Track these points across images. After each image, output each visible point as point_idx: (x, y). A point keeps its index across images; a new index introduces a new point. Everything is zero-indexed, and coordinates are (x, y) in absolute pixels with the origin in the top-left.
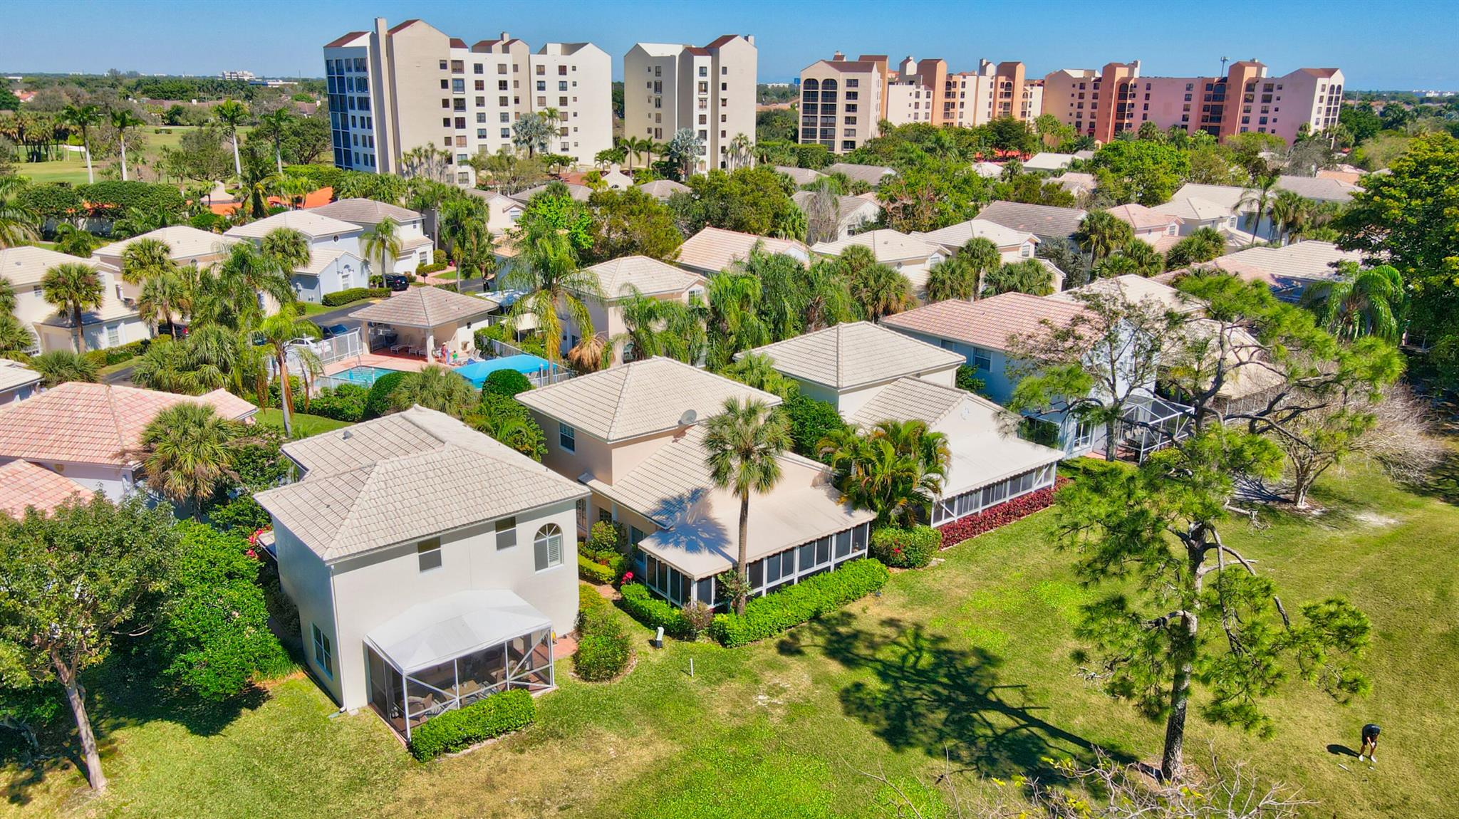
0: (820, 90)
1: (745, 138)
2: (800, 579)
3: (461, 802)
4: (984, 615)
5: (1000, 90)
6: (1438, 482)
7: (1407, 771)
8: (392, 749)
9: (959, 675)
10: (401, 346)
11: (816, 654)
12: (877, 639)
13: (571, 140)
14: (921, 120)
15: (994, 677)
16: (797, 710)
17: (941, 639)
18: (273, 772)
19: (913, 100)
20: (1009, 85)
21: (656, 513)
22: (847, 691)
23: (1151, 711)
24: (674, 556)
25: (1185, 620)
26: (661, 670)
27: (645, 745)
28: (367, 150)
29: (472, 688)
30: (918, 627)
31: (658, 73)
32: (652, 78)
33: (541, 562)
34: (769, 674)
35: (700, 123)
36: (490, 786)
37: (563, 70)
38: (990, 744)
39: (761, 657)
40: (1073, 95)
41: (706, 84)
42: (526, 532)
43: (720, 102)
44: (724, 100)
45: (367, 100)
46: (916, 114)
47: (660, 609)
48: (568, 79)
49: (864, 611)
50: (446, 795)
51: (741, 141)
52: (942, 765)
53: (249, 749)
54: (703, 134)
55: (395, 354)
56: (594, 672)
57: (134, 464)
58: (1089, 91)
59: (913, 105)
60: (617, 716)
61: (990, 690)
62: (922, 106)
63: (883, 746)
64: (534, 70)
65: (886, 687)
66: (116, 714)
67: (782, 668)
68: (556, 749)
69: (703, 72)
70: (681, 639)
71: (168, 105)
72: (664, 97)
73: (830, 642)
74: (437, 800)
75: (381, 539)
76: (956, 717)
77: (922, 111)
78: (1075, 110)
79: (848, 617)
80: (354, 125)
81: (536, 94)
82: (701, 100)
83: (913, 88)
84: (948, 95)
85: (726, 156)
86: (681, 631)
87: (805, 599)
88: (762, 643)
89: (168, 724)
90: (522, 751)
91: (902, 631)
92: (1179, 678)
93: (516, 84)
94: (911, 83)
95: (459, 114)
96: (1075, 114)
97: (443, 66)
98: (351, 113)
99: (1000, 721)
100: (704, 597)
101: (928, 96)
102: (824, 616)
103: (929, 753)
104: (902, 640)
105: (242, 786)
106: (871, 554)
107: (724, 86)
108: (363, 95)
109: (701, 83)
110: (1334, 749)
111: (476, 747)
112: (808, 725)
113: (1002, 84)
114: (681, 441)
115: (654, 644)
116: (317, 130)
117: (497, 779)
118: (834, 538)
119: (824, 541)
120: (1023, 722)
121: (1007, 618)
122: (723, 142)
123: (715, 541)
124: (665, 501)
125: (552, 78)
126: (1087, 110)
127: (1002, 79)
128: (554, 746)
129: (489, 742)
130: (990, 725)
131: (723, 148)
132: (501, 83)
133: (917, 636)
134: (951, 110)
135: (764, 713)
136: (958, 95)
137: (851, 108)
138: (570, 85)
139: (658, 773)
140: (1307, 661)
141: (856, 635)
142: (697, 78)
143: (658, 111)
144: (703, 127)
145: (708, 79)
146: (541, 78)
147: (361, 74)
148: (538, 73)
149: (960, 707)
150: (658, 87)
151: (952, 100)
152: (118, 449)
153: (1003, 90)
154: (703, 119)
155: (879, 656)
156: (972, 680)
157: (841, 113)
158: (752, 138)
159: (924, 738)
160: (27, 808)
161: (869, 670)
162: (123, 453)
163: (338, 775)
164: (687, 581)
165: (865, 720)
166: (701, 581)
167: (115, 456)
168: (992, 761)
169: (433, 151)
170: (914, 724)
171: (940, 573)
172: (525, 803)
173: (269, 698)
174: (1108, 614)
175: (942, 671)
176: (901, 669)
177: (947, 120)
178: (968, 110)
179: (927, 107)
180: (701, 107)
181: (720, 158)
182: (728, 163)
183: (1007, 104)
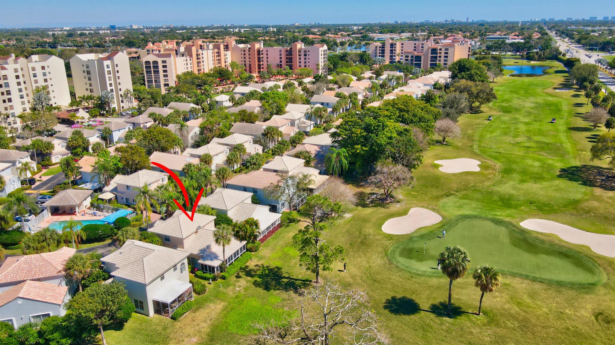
0: (152, 65)
1: (129, 90)
2: (234, 261)
4: (275, 259)
6: (360, 202)
7: (355, 270)
8: (168, 320)
9: (274, 273)
10: (62, 211)
11: (244, 276)
12: (255, 270)
13: (51, 96)
14: (190, 70)
15: (281, 272)
16: (246, 289)
17: (268, 266)
19: (185, 62)
20: (219, 52)
22: (254, 282)
23: (313, 271)
24: (208, 263)
25: (316, 254)
26: (214, 289)
27: (219, 304)
30: (263, 265)
31: (88, 67)
32: (86, 69)
33: (182, 272)
34: (237, 283)
37: (43, 68)
38: (285, 285)
39: (233, 280)
40: (241, 54)
41: (110, 71)
42: (179, 266)
43: (117, 78)
44: (118, 77)
46: (187, 67)
47: (207, 275)
48: (47, 70)
49: (250, 264)
50: (185, 324)
51: (127, 92)
52: (277, 292)
54: (112, 90)
55: (62, 215)
56: (200, 293)
58: (247, 52)
59: (186, 64)
60: (210, 300)
61: (282, 275)
62: (189, 64)
63: (266, 291)
64: (30, 69)
65: (261, 279)
67: (239, 281)
68: (202, 310)
69: (108, 67)
70: (215, 281)
72: (92, 76)
73: (246, 273)
74: (184, 326)
75: (154, 276)
76: (277, 282)
77: (189, 66)
78: (243, 59)
79: (247, 267)
81: (33, 79)
82: (109, 77)
83: (184, 58)
84: (198, 59)
85: (123, 98)
86: (214, 279)
87: (239, 265)
88: (232, 277)
90: (195, 312)
91: (260, 267)
92: (317, 264)
93: (23, 76)
94: (183, 56)
95: (9, 97)
96: (243, 61)
99: (285, 280)
100: (217, 270)
101: (191, 60)
102: (243, 268)
103: (274, 290)
104: (260, 269)
105: (138, 336)
106: (247, 251)
107: (118, 72)
109: (108, 71)
111: (185, 315)
112: (249, 291)
113: (216, 52)
114: (198, 234)
115: (210, 284)
117: (194, 319)
118: (239, 249)
120: (290, 279)
121: (280, 258)
122: (120, 93)
123: (216, 257)
124: (201, 250)
125: (39, 72)
126: (247, 59)
127: (216, 50)
129: (187, 313)
130: (284, 282)
131: (121, 95)
132: (16, 76)
133: (263, 267)
134: (200, 64)
135: (239, 291)
136: (201, 58)
137: (165, 71)
138: (47, 74)
139: (225, 309)
140: (336, 257)
141: (251, 270)
142: (106, 70)
143: (90, 82)
144: (111, 88)
145: (110, 69)
146: (34, 72)
148: (33, 70)
149: (277, 280)
150: (89, 73)
151: (199, 60)
153: (217, 54)
154: (111, 85)
155: (257, 273)
156: (277, 274)
157: (161, 73)
158: (132, 90)
159: (272, 287)
161: (256, 277)
163: (159, 328)
164: (213, 268)
165: (260, 287)
166: (216, 267)
167: (58, 273)
168: (286, 288)
170: (270, 285)
171: (262, 251)
172: (202, 321)
174: (304, 256)
175: (271, 273)
176: (262, 275)
177: (199, 68)
178: (205, 63)
179: (191, 64)
180: (109, 80)
181: (121, 99)
182: (124, 100)
183: (219, 60)
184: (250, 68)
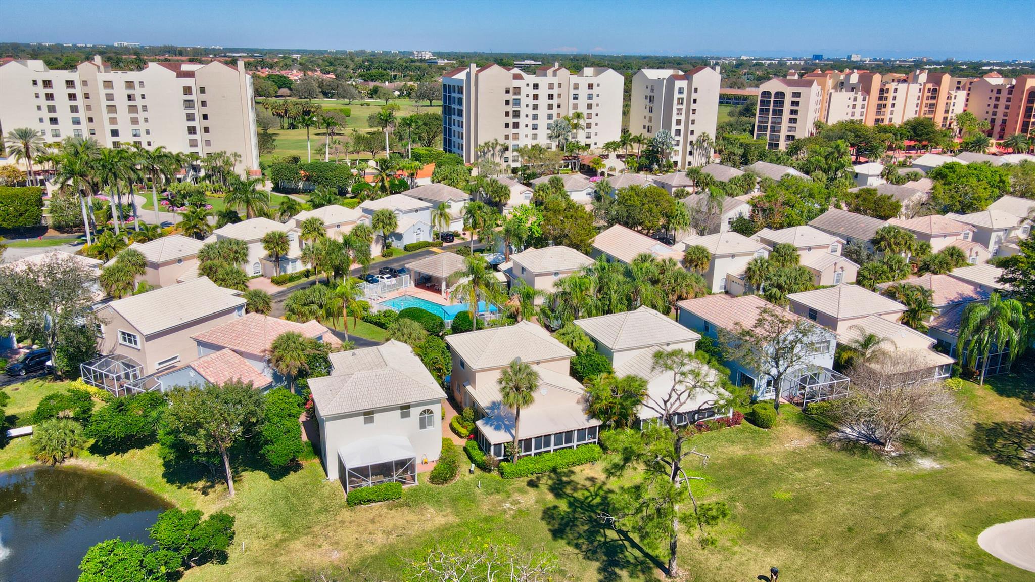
0: (772, 99)
1: (708, 136)
2: (553, 451)
3: (359, 526)
5: (927, 94)
8: (341, 499)
9: (608, 511)
10: (431, 284)
11: (544, 488)
12: (579, 486)
13: (592, 131)
14: (857, 117)
16: (520, 513)
17: (610, 492)
18: (294, 500)
19: (851, 103)
20: (935, 90)
21: (488, 408)
22: (549, 509)
24: (488, 431)
26: (467, 484)
27: (444, 517)
28: (459, 140)
29: (380, 478)
30: (603, 485)
31: (652, 90)
32: (649, 93)
33: (423, 425)
34: (516, 495)
35: (677, 125)
36: (373, 521)
37: (590, 86)
38: (599, 545)
39: (517, 486)
40: (990, 98)
41: (682, 99)
42: (415, 412)
43: (691, 111)
44: (694, 110)
45: (462, 111)
46: (853, 113)
47: (478, 455)
48: (594, 91)
49: (581, 471)
50: (355, 522)
51: (703, 138)
52: (571, 549)
53: (288, 489)
54: (678, 132)
55: (428, 289)
56: (435, 480)
57: (268, 357)
58: (1004, 95)
59: (851, 106)
60: (438, 501)
62: (859, 106)
63: (549, 536)
64: (572, 87)
65: (568, 510)
66: (245, 465)
67: (525, 493)
68: (406, 511)
69: (681, 91)
70: (485, 471)
71: (372, 85)
72: (655, 106)
73: (555, 484)
74: (350, 523)
75: (347, 409)
76: (592, 530)
77: (858, 110)
78: (991, 109)
79: (570, 474)
80: (454, 125)
81: (572, 101)
82: (678, 110)
83: (852, 94)
84: (881, 98)
85: (693, 147)
86: (484, 467)
88: (521, 479)
89: (262, 472)
90: (391, 510)
91: (594, 485)
93: (559, 95)
94: (852, 89)
95: (516, 120)
96: (991, 113)
97: (508, 92)
98: (453, 117)
99: (612, 535)
100: (498, 454)
101: (864, 100)
102: (559, 471)
103: (568, 544)
104: (591, 489)
105: (281, 503)
106: (598, 442)
107: (695, 101)
108: (460, 108)
109: (679, 99)
110: (760, 578)
111: (373, 504)
112: (522, 520)
113: (929, 90)
115: (471, 471)
116: (438, 122)
117: (377, 519)
118: (576, 432)
119: (569, 434)
120: (622, 538)
122: (691, 138)
123: (511, 427)
124: (493, 403)
125: (583, 92)
126: (1001, 110)
127: (930, 86)
128: (406, 510)
129: (380, 503)
130: (606, 537)
131: (691, 142)
132: (549, 95)
133: (600, 489)
134: (883, 110)
135: (505, 512)
136: (890, 99)
137: (793, 112)
138: (595, 96)
139: (444, 530)
141: (570, 483)
142: (676, 95)
143: (651, 115)
144: (678, 128)
145: (684, 96)
146: (576, 92)
147: (460, 95)
148: (574, 89)
149: (598, 526)
150: (651, 99)
151: (885, 102)
152: (263, 348)
153: (930, 94)
154: (678, 122)
155: (575, 495)
157: (786, 115)
158: (713, 136)
159: (571, 536)
160: (207, 497)
161: (565, 500)
162: (265, 351)
163: (317, 505)
164: (490, 444)
165: (549, 524)
166: (495, 445)
167: (262, 352)
168: (595, 553)
169: (497, 144)
170: (570, 530)
172: (384, 531)
173: (302, 468)
175: (601, 508)
176: (582, 503)
177: (878, 117)
178: (898, 109)
179: (863, 108)
180: (678, 114)
181: (689, 148)
182: (695, 152)
183: (932, 105)
184: (1003, 130)
